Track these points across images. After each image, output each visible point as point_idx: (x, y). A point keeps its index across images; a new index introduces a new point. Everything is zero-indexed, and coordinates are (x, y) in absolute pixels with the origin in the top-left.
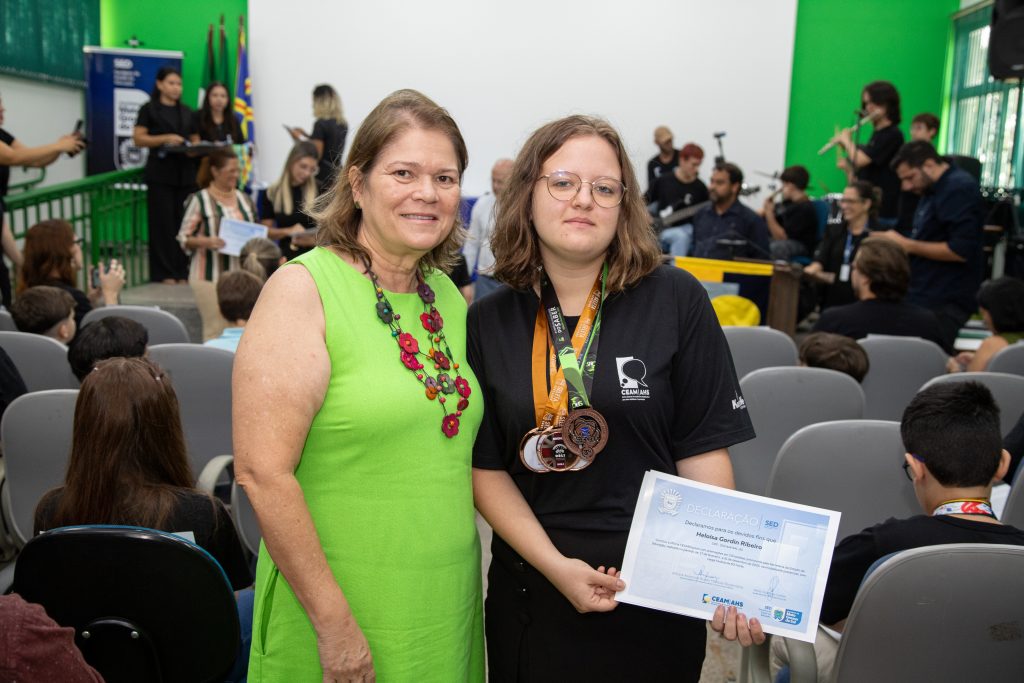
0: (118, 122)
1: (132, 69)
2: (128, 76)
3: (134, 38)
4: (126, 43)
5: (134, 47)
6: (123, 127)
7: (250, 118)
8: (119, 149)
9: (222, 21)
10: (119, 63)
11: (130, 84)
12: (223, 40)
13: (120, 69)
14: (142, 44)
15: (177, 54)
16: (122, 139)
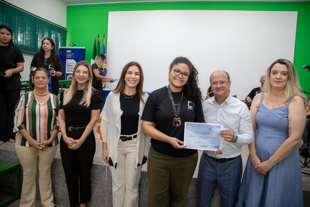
0: (67, 69)
1: (71, 53)
2: (70, 55)
3: (73, 44)
4: (70, 45)
5: (73, 46)
6: (68, 71)
7: (105, 67)
8: (66, 78)
9: (98, 37)
10: (68, 51)
11: (71, 57)
12: (99, 42)
13: (68, 53)
14: (74, 45)
15: (84, 48)
16: (68, 74)
